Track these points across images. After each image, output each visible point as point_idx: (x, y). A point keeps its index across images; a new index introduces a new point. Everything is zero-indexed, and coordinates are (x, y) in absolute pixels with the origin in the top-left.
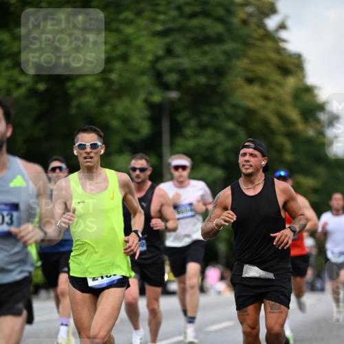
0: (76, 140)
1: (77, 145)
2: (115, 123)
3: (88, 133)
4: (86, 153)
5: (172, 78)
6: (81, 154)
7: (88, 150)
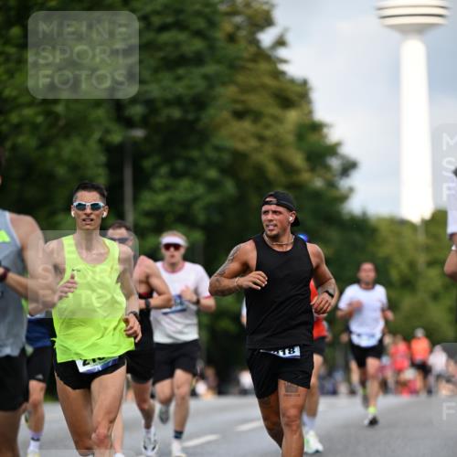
0: (74, 199)
3: (90, 191)
4: (86, 214)
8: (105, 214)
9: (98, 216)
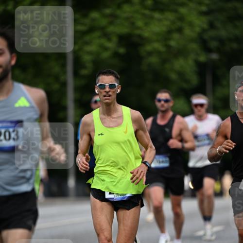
0: (97, 81)
1: (98, 85)
2: (173, 76)
3: (108, 75)
4: (105, 92)
5: (214, 44)
6: (101, 93)
7: (107, 89)
8: (119, 91)
9: (114, 92)
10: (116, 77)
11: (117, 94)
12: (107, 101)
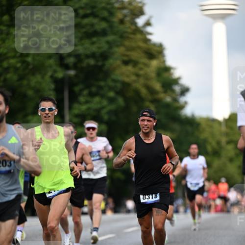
1: (40, 109)
7: (47, 112)
10: (54, 103)
11: (55, 116)
12: (47, 120)
